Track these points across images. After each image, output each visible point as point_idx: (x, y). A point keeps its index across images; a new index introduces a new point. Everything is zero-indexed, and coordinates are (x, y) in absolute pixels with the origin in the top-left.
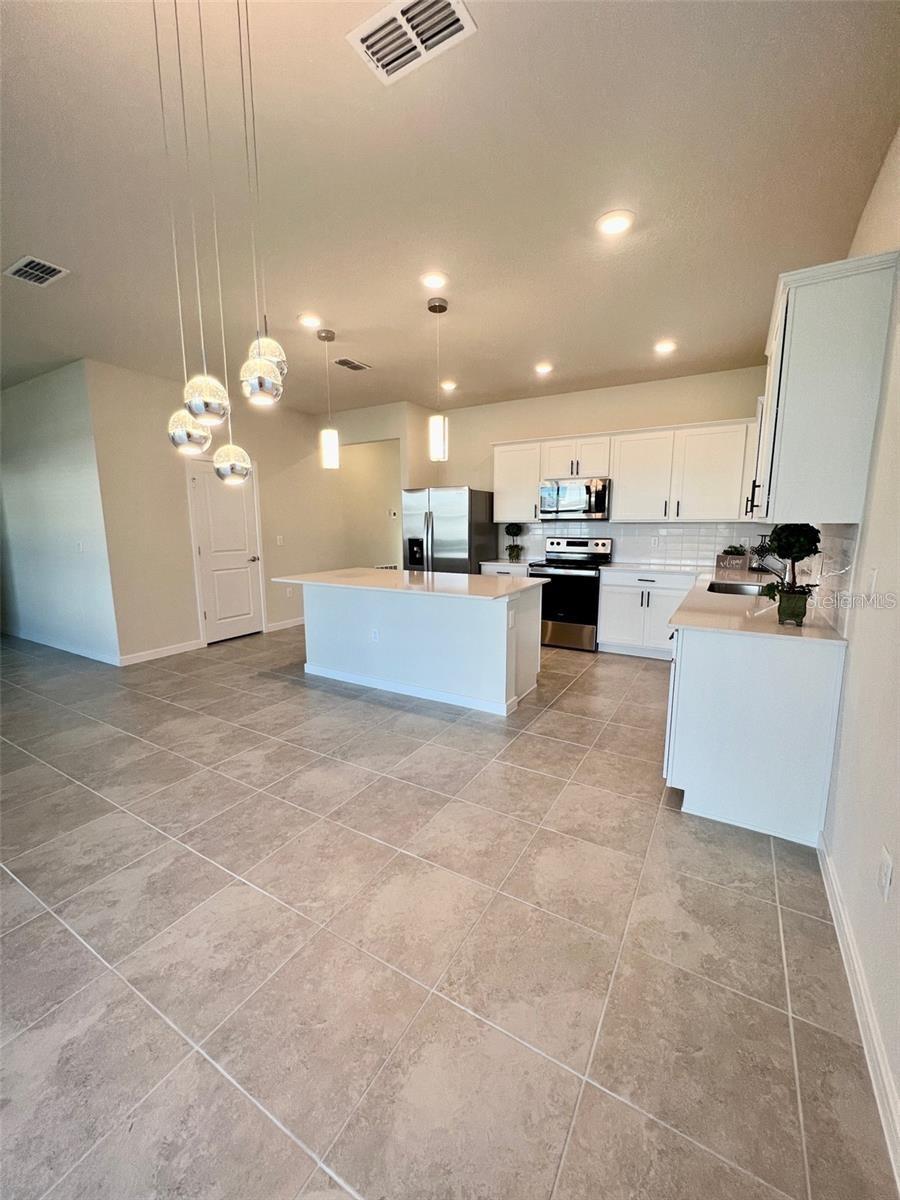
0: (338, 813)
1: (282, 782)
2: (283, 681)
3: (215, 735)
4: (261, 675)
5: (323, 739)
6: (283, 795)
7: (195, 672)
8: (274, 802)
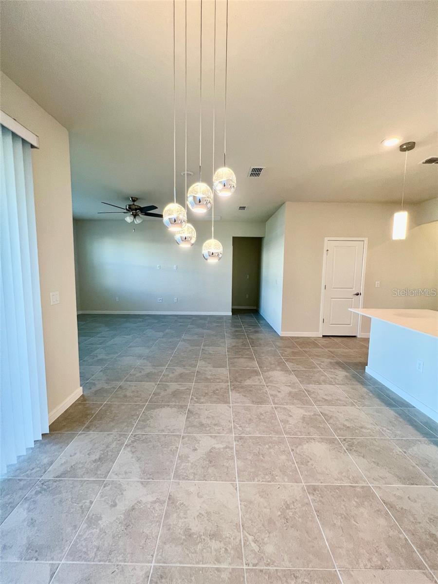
0: (315, 489)
1: (300, 438)
2: (347, 372)
3: (290, 389)
4: (338, 363)
5: (344, 425)
6: (293, 448)
7: (306, 349)
8: (286, 449)
